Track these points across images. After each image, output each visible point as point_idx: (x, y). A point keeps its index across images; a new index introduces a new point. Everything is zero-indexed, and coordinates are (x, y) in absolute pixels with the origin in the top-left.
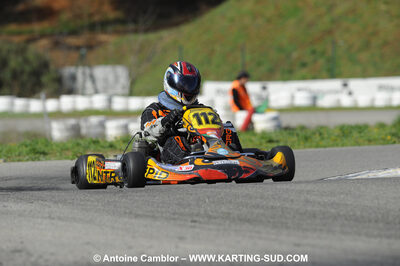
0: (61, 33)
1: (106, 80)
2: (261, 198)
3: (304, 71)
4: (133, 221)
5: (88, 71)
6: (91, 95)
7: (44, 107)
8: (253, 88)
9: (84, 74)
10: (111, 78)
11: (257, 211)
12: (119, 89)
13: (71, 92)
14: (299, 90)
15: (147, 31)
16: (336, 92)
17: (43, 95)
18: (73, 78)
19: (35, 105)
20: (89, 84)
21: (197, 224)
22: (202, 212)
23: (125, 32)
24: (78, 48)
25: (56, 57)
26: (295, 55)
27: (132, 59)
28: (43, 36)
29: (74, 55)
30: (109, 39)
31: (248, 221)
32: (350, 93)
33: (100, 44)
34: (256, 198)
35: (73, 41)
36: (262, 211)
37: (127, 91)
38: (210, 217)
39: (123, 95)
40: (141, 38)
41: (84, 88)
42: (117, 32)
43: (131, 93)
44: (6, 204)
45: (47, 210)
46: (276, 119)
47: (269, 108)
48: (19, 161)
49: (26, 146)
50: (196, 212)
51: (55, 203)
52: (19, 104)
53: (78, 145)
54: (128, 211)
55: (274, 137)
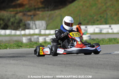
0: (26, 11)
1: (39, 25)
3: (98, 22)
4: (48, 66)
5: (33, 22)
6: (34, 29)
7: (21, 33)
8: (83, 27)
10: (41, 24)
11: (84, 63)
12: (43, 28)
13: (29, 28)
14: (97, 28)
15: (51, 10)
16: (108, 28)
17: (20, 29)
18: (29, 24)
19: (18, 32)
20: (34, 26)
21: (67, 67)
22: (68, 63)
23: (45, 11)
24: (31, 16)
25: (24, 18)
26: (95, 18)
27: (47, 19)
28: (20, 12)
29: (30, 18)
30: (40, 13)
32: (112, 29)
33: (37, 14)
34: (84, 59)
35: (29, 13)
36: (86, 63)
37: (45, 28)
38: (70, 65)
39: (44, 29)
40: (49, 13)
42: (42, 11)
43: (47, 29)
44: (10, 61)
45: (22, 63)
46: (89, 36)
47: (87, 33)
48: (13, 49)
49: (16, 44)
50: (66, 63)
51: (24, 61)
52: (13, 32)
53: (31, 44)
54: (46, 63)
55: (89, 42)
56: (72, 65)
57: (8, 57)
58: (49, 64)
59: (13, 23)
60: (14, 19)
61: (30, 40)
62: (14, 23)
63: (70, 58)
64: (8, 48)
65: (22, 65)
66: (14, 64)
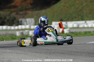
0: (18, 11)
4: (36, 54)
5: (25, 20)
6: (25, 25)
7: (15, 28)
8: (64, 23)
9: (24, 20)
10: (30, 21)
11: (65, 51)
12: (32, 24)
13: (21, 24)
14: (75, 23)
15: (39, 10)
17: (14, 25)
18: (21, 21)
19: (12, 28)
20: (25, 23)
21: (51, 54)
24: (22, 14)
25: (17, 16)
26: (74, 15)
27: (35, 17)
28: (14, 11)
29: (22, 16)
30: (30, 12)
31: (63, 53)
32: (87, 24)
33: (28, 13)
37: (34, 24)
38: (54, 53)
40: (37, 12)
41: (24, 24)
42: (32, 11)
44: (6, 50)
46: (69, 30)
47: (68, 28)
48: (9, 40)
49: (11, 37)
50: (51, 52)
51: (17, 50)
52: (9, 27)
54: (35, 51)
55: (69, 34)
57: (5, 47)
58: (37, 53)
59: (8, 21)
60: (9, 17)
61: (22, 33)
63: (54, 47)
64: (5, 40)
65: (15, 53)
66: (9, 53)
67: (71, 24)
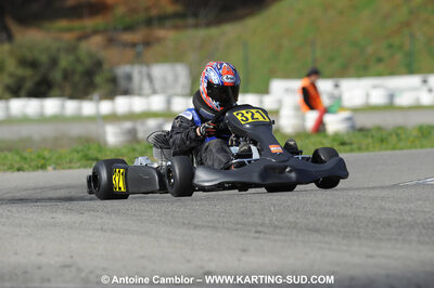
0: (115, 29)
1: (164, 79)
2: (331, 205)
3: (380, 67)
4: (192, 232)
5: (144, 69)
6: (148, 96)
7: (98, 109)
8: (324, 86)
9: (140, 72)
10: (170, 77)
11: (327, 220)
12: (179, 90)
13: (126, 92)
14: (375, 87)
15: (209, 25)
16: (415, 89)
17: (96, 96)
18: (129, 78)
19: (88, 108)
20: (146, 85)
21: (261, 235)
22: (267, 222)
23: (186, 27)
24: (134, 45)
25: (110, 55)
26: (370, 49)
27: (192, 57)
28: (96, 32)
29: (130, 53)
30: (167, 35)
31: (317, 231)
32: (430, 90)
33: (159, 40)
34: (326, 205)
35: (128, 37)
36: (332, 220)
37: (188, 91)
38: (276, 227)
39: (184, 95)
40: (202, 33)
41: (141, 88)
42: (176, 27)
43: (192, 93)
44: (54, 215)
45: (99, 221)
46: (349, 119)
47: (342, 108)
48: (70, 168)
49: (78, 152)
50: (260, 222)
51: (108, 213)
52: (71, 106)
53: (134, 150)
54: (186, 222)
55: (346, 139)
56: (281, 228)
57: (50, 199)
58: (196, 227)
59: (67, 76)
60: (71, 58)
61: (132, 133)
62: (73, 72)
63: (274, 202)
64: (50, 168)
65: (97, 230)
66: (70, 228)
67: (357, 92)
